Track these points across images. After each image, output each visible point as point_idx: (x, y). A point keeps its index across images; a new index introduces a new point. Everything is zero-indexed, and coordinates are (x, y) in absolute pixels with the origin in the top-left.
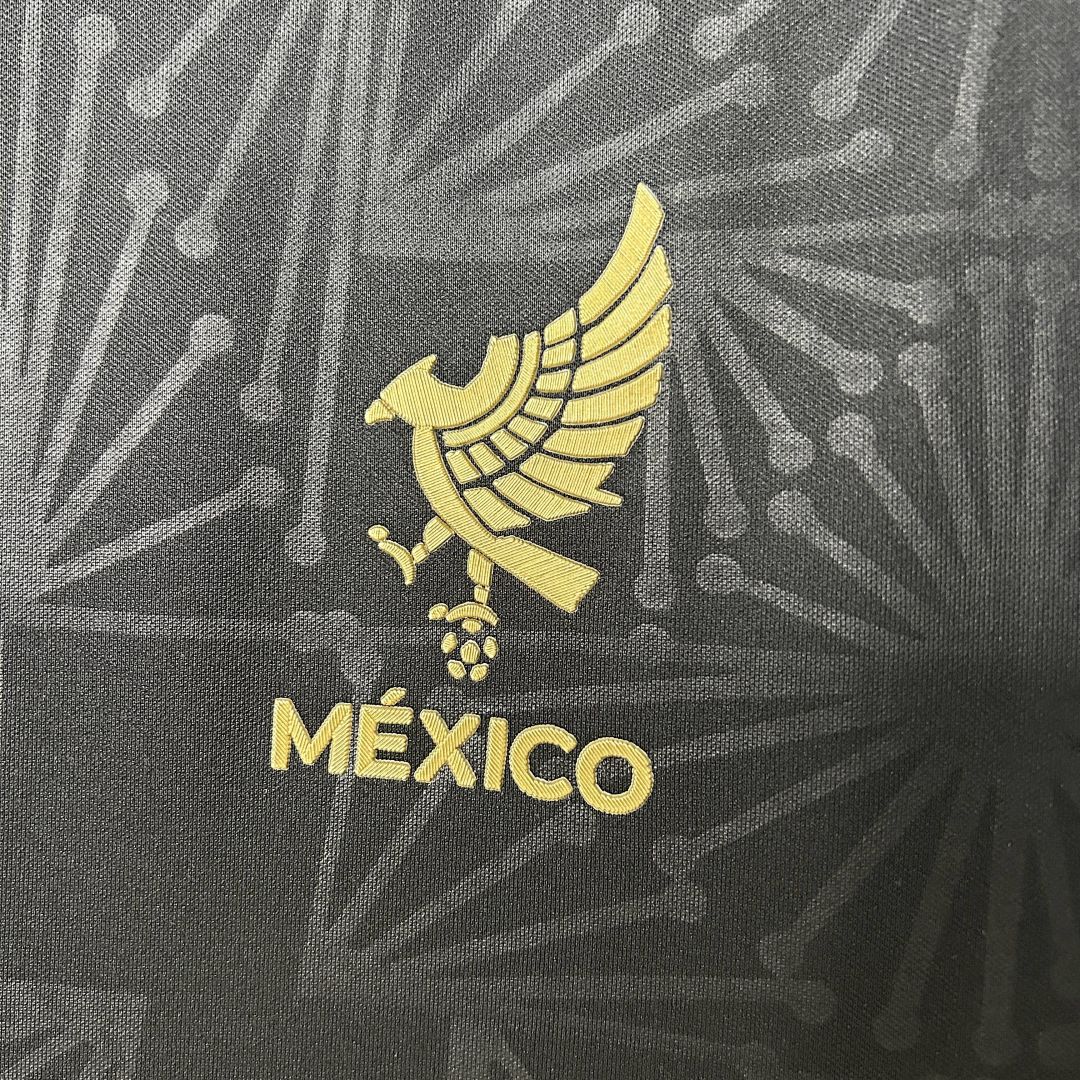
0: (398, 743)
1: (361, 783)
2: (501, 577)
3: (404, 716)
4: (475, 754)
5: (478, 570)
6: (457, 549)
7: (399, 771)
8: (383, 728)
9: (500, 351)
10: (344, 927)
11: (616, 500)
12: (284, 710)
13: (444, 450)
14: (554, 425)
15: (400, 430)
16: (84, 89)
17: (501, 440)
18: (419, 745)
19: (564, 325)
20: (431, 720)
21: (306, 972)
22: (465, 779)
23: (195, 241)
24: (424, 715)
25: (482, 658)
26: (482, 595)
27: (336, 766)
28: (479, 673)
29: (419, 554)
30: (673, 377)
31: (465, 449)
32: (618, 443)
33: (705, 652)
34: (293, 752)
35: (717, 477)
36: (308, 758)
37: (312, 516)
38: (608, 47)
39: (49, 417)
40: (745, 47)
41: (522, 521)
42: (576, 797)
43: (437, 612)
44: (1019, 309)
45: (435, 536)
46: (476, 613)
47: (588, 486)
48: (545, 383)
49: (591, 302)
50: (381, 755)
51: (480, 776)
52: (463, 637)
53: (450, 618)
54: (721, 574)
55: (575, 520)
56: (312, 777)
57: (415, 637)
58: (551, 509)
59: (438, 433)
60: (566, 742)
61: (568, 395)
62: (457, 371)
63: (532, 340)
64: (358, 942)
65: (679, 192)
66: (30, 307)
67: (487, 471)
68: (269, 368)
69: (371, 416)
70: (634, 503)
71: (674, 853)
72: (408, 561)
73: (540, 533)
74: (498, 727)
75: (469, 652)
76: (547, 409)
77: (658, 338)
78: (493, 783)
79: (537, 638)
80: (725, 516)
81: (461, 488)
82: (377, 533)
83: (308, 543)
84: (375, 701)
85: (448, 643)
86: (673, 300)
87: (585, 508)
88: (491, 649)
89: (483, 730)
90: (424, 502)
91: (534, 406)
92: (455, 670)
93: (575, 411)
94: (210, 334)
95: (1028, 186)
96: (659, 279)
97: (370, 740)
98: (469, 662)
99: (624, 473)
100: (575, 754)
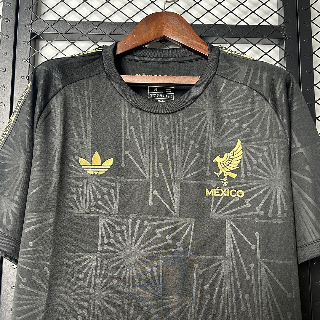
0: (218, 192)
1: (215, 196)
2: (227, 176)
3: (219, 190)
4: (226, 193)
5: (225, 175)
6: (223, 173)
7: (219, 195)
8: (217, 191)
9: (226, 155)
10: (214, 211)
11: (238, 168)
12: (207, 190)
13: (221, 164)
14: (232, 161)
15: (217, 162)
16: (186, 133)
17: (226, 163)
18: (221, 192)
19: (232, 152)
20: (221, 190)
21: (211, 216)
22: (225, 195)
23: (196, 146)
24: (221, 189)
25: (226, 184)
26: (226, 177)
27: (212, 195)
28: (226, 185)
29: (219, 174)
30: (243, 156)
31: (223, 164)
32: (238, 162)
33: (248, 181)
34: (208, 194)
35: (248, 165)
36: (210, 194)
37: (208, 171)
38: (234, 127)
39: (183, 163)
40: (247, 127)
41: (229, 170)
42: (237, 196)
43: (221, 179)
44: (274, 148)
45: (221, 172)
46: (225, 179)
47: (236, 166)
48: (230, 157)
49: (234, 150)
50: (217, 194)
51: (227, 195)
52: (224, 182)
53: (223, 180)
54: (249, 174)
55: (235, 170)
56: (210, 196)
57: (219, 182)
58: (232, 169)
59: (220, 162)
60: (235, 191)
61: (233, 158)
62: (222, 157)
63: (229, 153)
64: (216, 212)
65: (242, 140)
66: (181, 153)
67: (225, 166)
68: (204, 157)
69: (214, 161)
70: (240, 168)
71: (247, 201)
72: (218, 175)
73: (231, 171)
74: (228, 190)
75: (225, 183)
76: (231, 160)
77: (241, 152)
78: (228, 195)
79: (232, 181)
80: (249, 168)
81: (223, 167)
82: (215, 172)
83: (208, 174)
84: (216, 188)
85: (223, 182)
86: (242, 149)
87: (235, 169)
88: (227, 183)
89: (227, 190)
90: (219, 169)
91: (230, 159)
92: (224, 185)
93: (234, 160)
94: (198, 155)
95: (274, 138)
96: (241, 147)
97: (216, 192)
98: (225, 184)
99: (239, 165)
100: (236, 192)
